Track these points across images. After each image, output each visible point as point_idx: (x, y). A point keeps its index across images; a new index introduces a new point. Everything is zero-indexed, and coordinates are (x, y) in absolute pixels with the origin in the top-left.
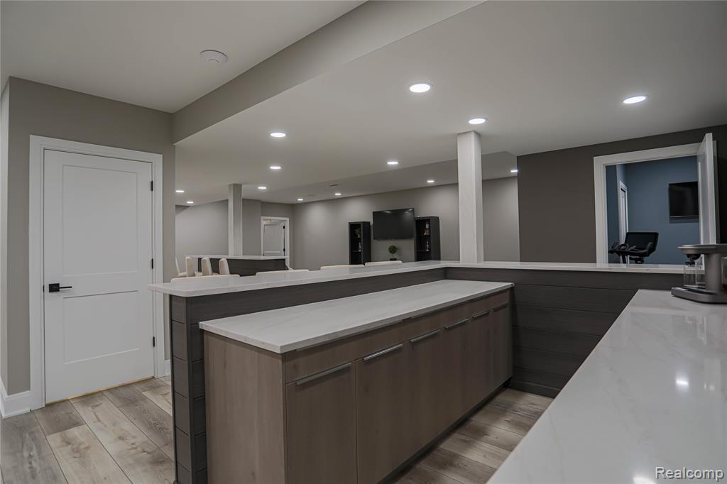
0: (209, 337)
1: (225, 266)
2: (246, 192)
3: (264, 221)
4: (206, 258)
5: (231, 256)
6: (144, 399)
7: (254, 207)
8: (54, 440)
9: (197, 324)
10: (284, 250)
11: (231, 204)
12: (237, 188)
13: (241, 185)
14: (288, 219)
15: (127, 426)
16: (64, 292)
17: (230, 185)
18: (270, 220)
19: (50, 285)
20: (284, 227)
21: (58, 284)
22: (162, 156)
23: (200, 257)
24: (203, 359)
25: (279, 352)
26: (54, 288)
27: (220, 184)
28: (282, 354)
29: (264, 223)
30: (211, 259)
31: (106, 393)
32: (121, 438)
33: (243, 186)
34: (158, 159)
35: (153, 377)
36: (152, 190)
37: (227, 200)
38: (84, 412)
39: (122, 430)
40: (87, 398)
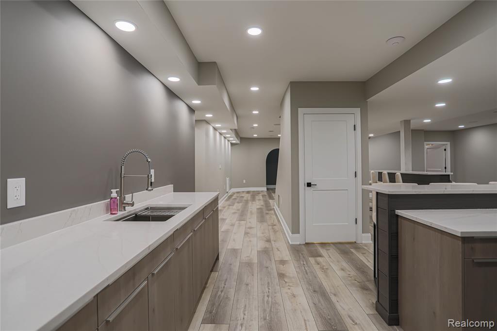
0: (402, 220)
1: (399, 177)
2: (414, 124)
3: (427, 146)
4: (385, 172)
5: (403, 171)
6: (352, 253)
7: (420, 135)
8: (312, 260)
9: (394, 211)
10: (445, 168)
11: (402, 135)
12: (407, 123)
13: (410, 121)
14: (449, 143)
15: (345, 265)
16: (313, 187)
17: (401, 122)
18: (432, 144)
19: (307, 183)
20: (445, 150)
21: (310, 183)
22: (359, 109)
23: (380, 171)
24: (397, 233)
25: (460, 235)
26: (309, 185)
27: (393, 121)
28: (462, 237)
29: (426, 147)
30: (388, 173)
31: (331, 245)
32: (342, 270)
33: (411, 121)
34: (357, 111)
35: (355, 242)
36: (355, 130)
37: (400, 131)
38: (322, 251)
39: (342, 265)
40: (323, 245)
